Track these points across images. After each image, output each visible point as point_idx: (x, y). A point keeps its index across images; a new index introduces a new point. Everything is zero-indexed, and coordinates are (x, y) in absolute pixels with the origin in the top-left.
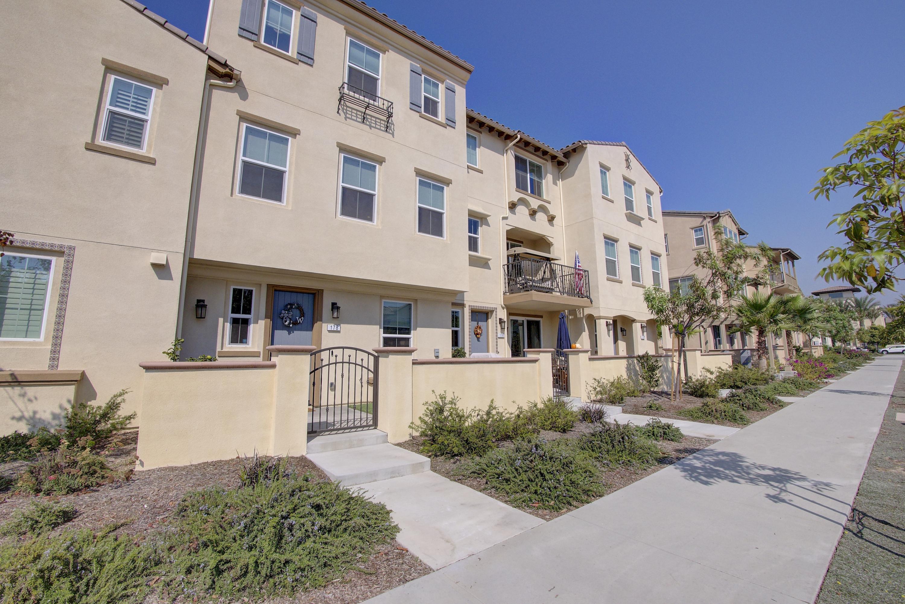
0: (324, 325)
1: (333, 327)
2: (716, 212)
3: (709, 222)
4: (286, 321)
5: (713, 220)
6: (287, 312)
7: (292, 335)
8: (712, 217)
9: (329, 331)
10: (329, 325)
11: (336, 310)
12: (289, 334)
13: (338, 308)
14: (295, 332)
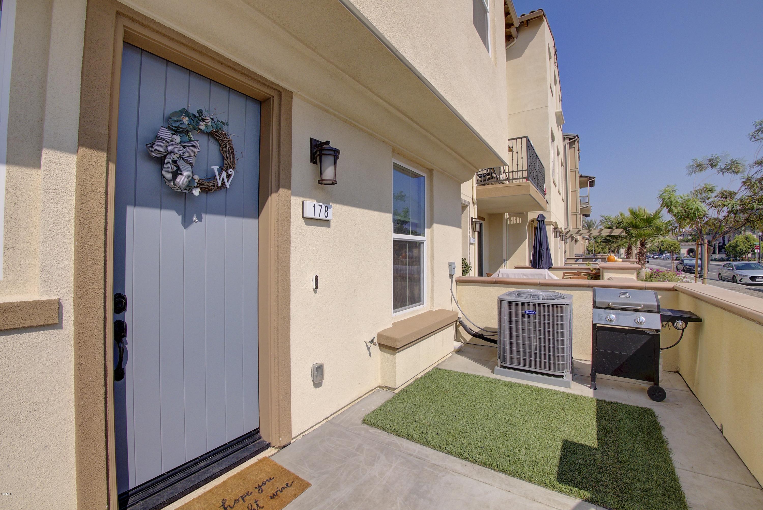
0: (296, 201)
1: (318, 208)
2: (575, 135)
3: (568, 143)
4: (176, 174)
5: (570, 143)
6: (178, 139)
7: (195, 226)
8: (570, 139)
9: (309, 221)
10: (309, 203)
11: (331, 159)
12: (186, 223)
13: (336, 153)
14: (206, 218)
